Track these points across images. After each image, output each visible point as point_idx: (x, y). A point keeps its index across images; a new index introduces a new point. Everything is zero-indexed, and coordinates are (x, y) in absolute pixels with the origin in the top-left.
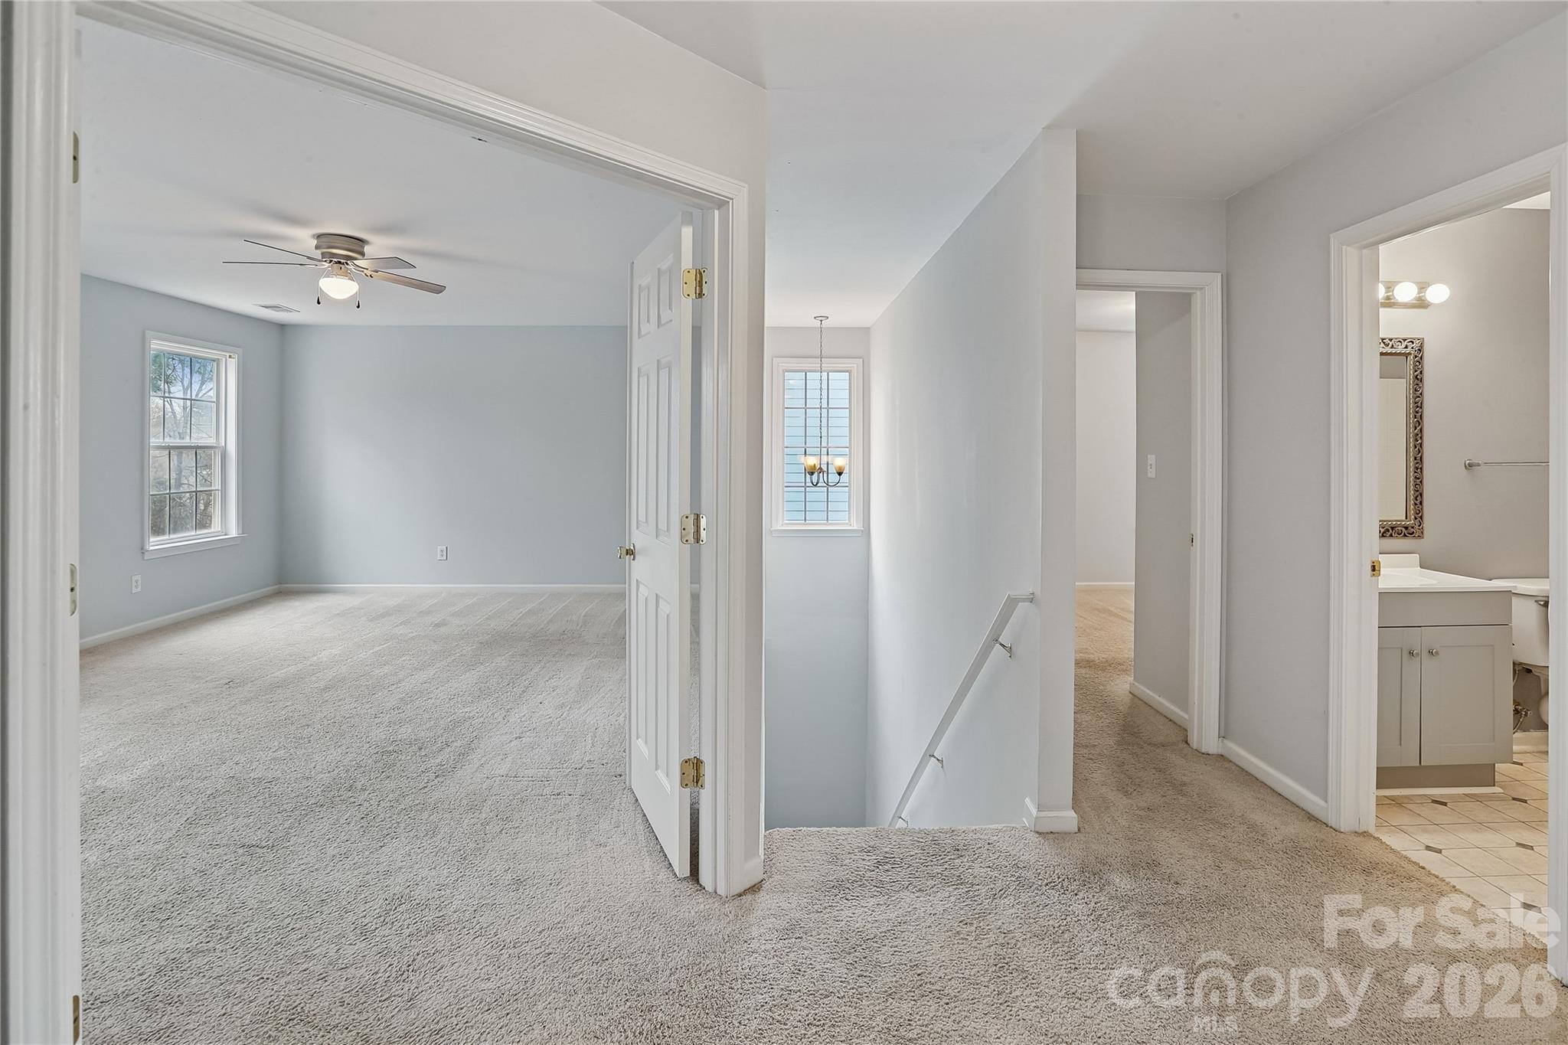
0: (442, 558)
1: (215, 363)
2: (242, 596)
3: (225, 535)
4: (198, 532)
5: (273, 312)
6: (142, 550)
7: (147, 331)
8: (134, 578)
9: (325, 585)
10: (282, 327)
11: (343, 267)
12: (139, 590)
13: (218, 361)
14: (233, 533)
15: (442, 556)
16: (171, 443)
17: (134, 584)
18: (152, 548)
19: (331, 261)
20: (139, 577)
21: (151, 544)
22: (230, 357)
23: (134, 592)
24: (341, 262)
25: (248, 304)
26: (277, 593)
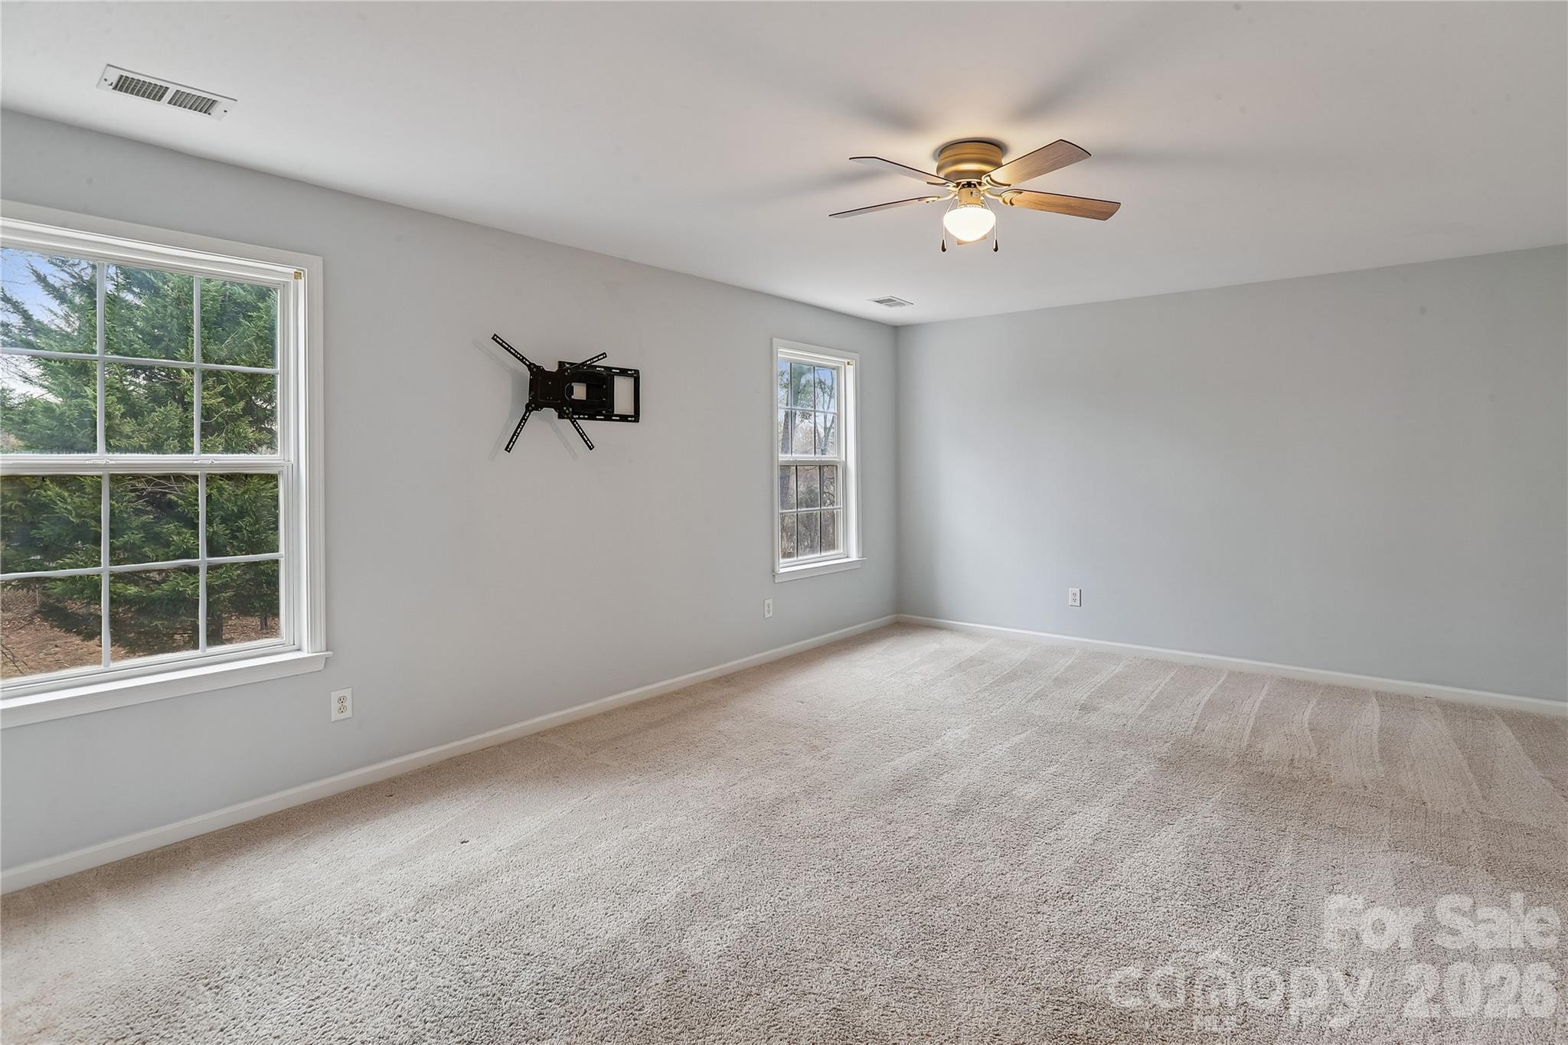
0: (1074, 604)
1: (835, 372)
2: (863, 625)
3: (847, 557)
4: (823, 554)
5: (887, 308)
6: (773, 573)
7: (774, 339)
8: (767, 602)
9: (942, 621)
10: (897, 331)
11: (974, 191)
12: (771, 615)
13: (837, 369)
14: (854, 556)
15: (1075, 600)
16: (798, 458)
17: (766, 608)
18: (782, 571)
19: (958, 184)
20: (770, 601)
21: (781, 566)
22: (848, 363)
23: (766, 617)
24: (969, 184)
25: (861, 302)
26: (895, 623)
